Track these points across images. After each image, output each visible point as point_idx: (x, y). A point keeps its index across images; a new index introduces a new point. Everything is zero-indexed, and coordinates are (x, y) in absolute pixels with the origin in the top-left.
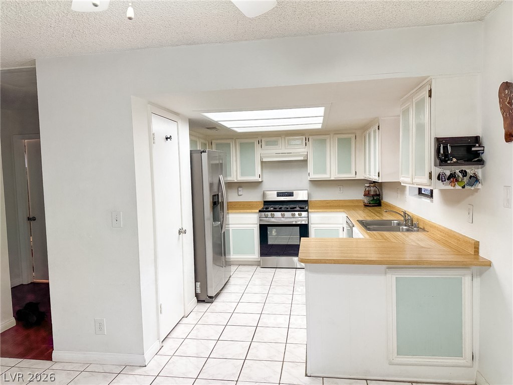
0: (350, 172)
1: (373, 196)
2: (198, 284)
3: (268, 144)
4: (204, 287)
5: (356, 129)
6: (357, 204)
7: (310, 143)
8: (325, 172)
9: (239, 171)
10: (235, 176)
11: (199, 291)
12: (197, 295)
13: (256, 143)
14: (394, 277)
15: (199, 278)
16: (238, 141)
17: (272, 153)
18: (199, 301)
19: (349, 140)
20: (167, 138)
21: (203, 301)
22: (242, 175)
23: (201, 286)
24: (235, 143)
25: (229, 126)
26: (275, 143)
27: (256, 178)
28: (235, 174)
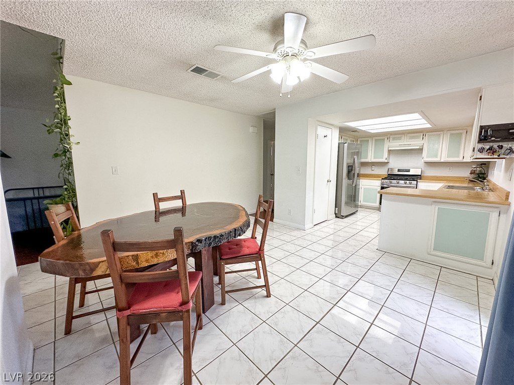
0: (458, 157)
1: (478, 174)
2: (337, 209)
3: (394, 139)
4: (340, 211)
5: (467, 126)
6: (463, 180)
7: (426, 138)
8: (436, 157)
9: (373, 156)
10: (370, 159)
11: (337, 212)
12: (335, 213)
13: (386, 139)
14: (437, 207)
15: (337, 206)
16: (374, 138)
17: (396, 145)
18: (336, 217)
19: (461, 134)
20: (325, 137)
21: (339, 217)
22: (374, 158)
23: (338, 210)
24: (372, 139)
25: (364, 129)
26: (400, 139)
27: (384, 160)
28: (370, 157)
